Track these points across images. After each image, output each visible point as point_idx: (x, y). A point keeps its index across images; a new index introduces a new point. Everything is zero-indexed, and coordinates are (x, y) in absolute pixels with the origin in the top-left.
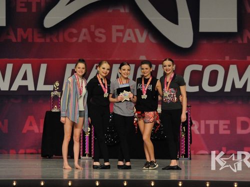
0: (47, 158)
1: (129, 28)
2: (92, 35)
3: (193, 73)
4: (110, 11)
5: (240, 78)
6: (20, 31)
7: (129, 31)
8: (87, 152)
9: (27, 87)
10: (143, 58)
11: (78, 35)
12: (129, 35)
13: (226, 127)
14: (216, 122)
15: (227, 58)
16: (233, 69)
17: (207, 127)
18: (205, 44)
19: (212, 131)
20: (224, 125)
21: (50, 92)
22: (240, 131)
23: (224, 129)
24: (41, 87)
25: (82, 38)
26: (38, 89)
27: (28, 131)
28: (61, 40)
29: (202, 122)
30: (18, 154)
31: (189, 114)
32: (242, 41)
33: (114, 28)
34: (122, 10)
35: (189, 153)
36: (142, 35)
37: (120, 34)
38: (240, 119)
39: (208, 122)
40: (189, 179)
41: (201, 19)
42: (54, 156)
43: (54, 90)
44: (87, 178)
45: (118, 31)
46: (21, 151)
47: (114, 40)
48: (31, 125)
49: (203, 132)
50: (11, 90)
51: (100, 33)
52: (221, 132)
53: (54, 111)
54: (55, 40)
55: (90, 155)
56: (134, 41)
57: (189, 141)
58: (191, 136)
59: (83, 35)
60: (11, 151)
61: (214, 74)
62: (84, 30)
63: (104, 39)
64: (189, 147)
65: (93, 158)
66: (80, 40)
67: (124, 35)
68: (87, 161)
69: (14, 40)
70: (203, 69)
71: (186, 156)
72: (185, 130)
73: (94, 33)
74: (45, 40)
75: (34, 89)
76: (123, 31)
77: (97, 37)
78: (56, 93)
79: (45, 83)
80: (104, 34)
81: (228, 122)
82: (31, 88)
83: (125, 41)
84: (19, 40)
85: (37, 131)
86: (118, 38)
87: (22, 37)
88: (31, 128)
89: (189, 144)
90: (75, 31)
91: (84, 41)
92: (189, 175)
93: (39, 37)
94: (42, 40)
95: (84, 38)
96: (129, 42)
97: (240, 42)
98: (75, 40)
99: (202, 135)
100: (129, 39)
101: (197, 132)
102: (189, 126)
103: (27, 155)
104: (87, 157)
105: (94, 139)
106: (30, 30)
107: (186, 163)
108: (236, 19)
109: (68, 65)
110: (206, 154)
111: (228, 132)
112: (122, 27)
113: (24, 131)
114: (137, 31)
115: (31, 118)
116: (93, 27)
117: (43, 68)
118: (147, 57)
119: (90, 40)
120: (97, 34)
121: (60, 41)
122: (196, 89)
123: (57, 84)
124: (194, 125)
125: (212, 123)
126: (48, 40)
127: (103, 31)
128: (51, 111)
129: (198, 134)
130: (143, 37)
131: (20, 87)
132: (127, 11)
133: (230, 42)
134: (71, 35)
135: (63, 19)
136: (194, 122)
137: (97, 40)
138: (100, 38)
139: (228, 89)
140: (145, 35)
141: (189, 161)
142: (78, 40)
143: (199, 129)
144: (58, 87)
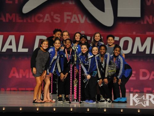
1: (75, 14)
2: (52, 18)
4: (63, 3)
5: (142, 45)
6: (8, 15)
7: (74, 16)
9: (11, 49)
11: (43, 18)
12: (75, 18)
13: (133, 75)
15: (134, 33)
16: (138, 40)
18: (121, 24)
22: (141, 78)
23: (132, 77)
24: (21, 50)
25: (45, 20)
26: (18, 51)
27: (12, 77)
28: (33, 21)
30: (6, 90)
32: (144, 22)
33: (66, 14)
34: (70, 3)
36: (82, 18)
37: (69, 18)
41: (119, 9)
45: (68, 16)
46: (8, 89)
47: (65, 21)
48: (14, 73)
50: (2, 51)
51: (57, 17)
54: (29, 21)
56: (78, 22)
59: (47, 18)
60: (1, 89)
61: (126, 43)
62: (47, 15)
63: (59, 20)
67: (71, 18)
69: (4, 21)
70: (120, 40)
73: (53, 16)
74: (23, 21)
75: (16, 51)
76: (71, 16)
77: (55, 19)
79: (23, 47)
80: (59, 17)
81: (134, 72)
82: (14, 50)
83: (72, 22)
84: (7, 21)
86: (68, 20)
87: (9, 19)
88: (14, 75)
90: (41, 16)
91: (47, 22)
93: (19, 19)
94: (21, 21)
95: (47, 20)
96: (75, 22)
97: (142, 23)
98: (41, 21)
100: (75, 20)
103: (12, 92)
106: (14, 14)
108: (140, 9)
109: (37, 36)
112: (70, 13)
113: (10, 77)
114: (80, 16)
115: (14, 69)
116: (52, 13)
117: (22, 38)
118: (85, 32)
119: (50, 21)
120: (55, 17)
126: (25, 21)
127: (59, 15)
130: (83, 20)
131: (8, 50)
132: (73, 3)
133: (136, 23)
134: (39, 18)
135: (34, 8)
137: (55, 21)
138: (57, 20)
140: (84, 18)
142: (43, 21)
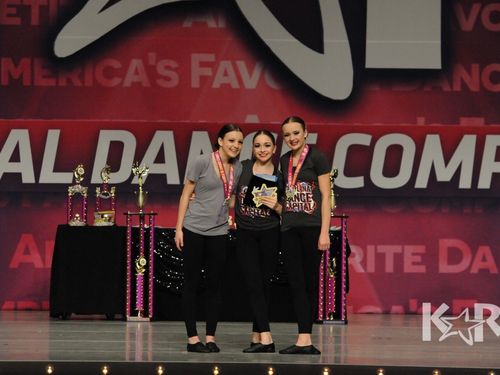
0: (60, 319)
1: (226, 58)
2: (151, 72)
3: (353, 150)
4: (188, 24)
5: (447, 162)
6: (7, 64)
7: (225, 65)
8: (139, 307)
9: (19, 175)
10: (252, 119)
11: (122, 73)
12: (226, 74)
13: (418, 259)
14: (397, 249)
15: (421, 121)
16: (433, 143)
17: (380, 258)
18: (375, 91)
19: (389, 267)
20: (414, 254)
21: (66, 186)
22: (444, 268)
23: (414, 263)
24: (49, 176)
25: (130, 78)
26: (41, 181)
27: (21, 264)
28: (89, 82)
29: (371, 249)
31: (344, 231)
32: (451, 86)
33: (196, 58)
34: (212, 24)
35: (343, 311)
36: (251, 74)
37: (208, 72)
38: (446, 243)
39: (382, 249)
40: (342, 364)
41: (369, 42)
42: (73, 315)
43: (74, 183)
44: (139, 359)
45: (203, 64)
47: (195, 83)
48: (27, 252)
49: (371, 268)
51: (168, 68)
52: (408, 268)
53: (73, 224)
54: (77, 82)
55: (145, 314)
56: (235, 85)
57: (344, 286)
58: (347, 277)
59: (134, 73)
61: (395, 153)
62: (136, 63)
63: (175, 81)
64: (344, 298)
65: (152, 320)
66: (127, 83)
67: (215, 72)
68: (139, 325)
70: (374, 142)
71: (337, 316)
72: (335, 265)
73: (154, 67)
74: (57, 82)
75: (33, 181)
76: (213, 66)
77: (160, 77)
78: (79, 188)
79: (57, 168)
80: (176, 70)
81: (421, 249)
82: (28, 178)
83: (216, 84)
84: (4, 82)
85: (39, 264)
86: (204, 79)
87: (10, 75)
88: (28, 259)
89: (344, 292)
90: (116, 64)
91: (137, 85)
92: (343, 355)
93: (44, 77)
94: (52, 83)
95: (136, 79)
96: (225, 87)
97: (447, 88)
98: (116, 81)
99: (371, 275)
100: (225, 80)
101: (360, 269)
102: (344, 256)
104: (139, 317)
105: (154, 280)
106: (26, 61)
107: (337, 331)
108: (438, 42)
109: (102, 132)
110: (378, 313)
111: (422, 269)
112: (211, 58)
113: (14, 265)
114: (242, 65)
115: (27, 239)
116: (152, 56)
117: (53, 137)
118: (260, 118)
119: (146, 83)
120: (161, 70)
121: (86, 84)
122: (358, 182)
123: (81, 170)
124: (354, 256)
125: (389, 251)
126: (63, 83)
127: (174, 64)
128: (68, 225)
129: (361, 274)
130: (252, 78)
131: (6, 176)
132: (222, 24)
133: (427, 89)
134: (109, 73)
136: (353, 248)
137: (160, 82)
138: (167, 79)
139: (422, 182)
140: (257, 73)
141: (343, 327)
142: (122, 83)
143: (364, 263)
144: (82, 176)
